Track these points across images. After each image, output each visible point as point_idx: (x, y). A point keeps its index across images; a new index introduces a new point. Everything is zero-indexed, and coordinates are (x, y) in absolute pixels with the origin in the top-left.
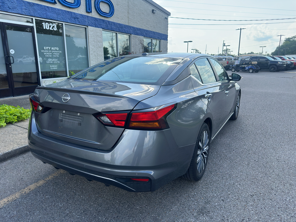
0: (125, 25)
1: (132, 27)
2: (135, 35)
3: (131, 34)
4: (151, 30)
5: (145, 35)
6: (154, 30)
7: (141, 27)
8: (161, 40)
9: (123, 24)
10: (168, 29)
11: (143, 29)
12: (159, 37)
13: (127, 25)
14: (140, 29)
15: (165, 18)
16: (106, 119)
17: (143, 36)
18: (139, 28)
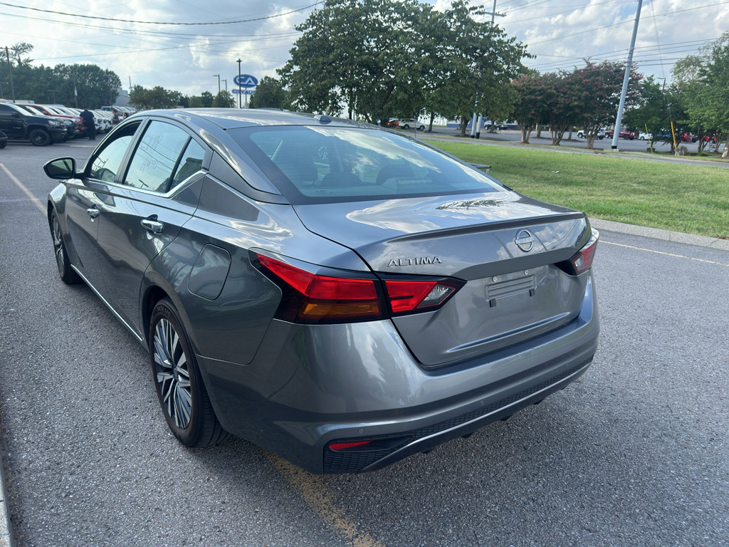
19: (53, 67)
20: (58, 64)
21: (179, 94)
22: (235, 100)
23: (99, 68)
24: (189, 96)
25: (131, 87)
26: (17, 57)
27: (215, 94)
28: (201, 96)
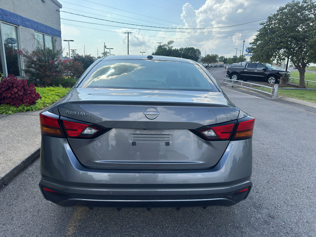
0: (9, 12)
1: (19, 16)
2: (24, 27)
3: (18, 26)
4: (42, 23)
5: (35, 28)
6: (45, 24)
7: (30, 17)
8: (54, 36)
9: (7, 10)
10: (60, 24)
11: (33, 21)
12: (51, 33)
13: (12, 12)
14: (29, 21)
15: (57, 10)
16: (212, 133)
17: (33, 29)
18: (28, 19)
19: (179, 49)
20: (181, 48)
21: (224, 57)
22: (247, 59)
23: (194, 48)
24: (228, 58)
25: (205, 55)
26: (168, 46)
27: (238, 56)
28: (233, 57)
